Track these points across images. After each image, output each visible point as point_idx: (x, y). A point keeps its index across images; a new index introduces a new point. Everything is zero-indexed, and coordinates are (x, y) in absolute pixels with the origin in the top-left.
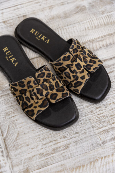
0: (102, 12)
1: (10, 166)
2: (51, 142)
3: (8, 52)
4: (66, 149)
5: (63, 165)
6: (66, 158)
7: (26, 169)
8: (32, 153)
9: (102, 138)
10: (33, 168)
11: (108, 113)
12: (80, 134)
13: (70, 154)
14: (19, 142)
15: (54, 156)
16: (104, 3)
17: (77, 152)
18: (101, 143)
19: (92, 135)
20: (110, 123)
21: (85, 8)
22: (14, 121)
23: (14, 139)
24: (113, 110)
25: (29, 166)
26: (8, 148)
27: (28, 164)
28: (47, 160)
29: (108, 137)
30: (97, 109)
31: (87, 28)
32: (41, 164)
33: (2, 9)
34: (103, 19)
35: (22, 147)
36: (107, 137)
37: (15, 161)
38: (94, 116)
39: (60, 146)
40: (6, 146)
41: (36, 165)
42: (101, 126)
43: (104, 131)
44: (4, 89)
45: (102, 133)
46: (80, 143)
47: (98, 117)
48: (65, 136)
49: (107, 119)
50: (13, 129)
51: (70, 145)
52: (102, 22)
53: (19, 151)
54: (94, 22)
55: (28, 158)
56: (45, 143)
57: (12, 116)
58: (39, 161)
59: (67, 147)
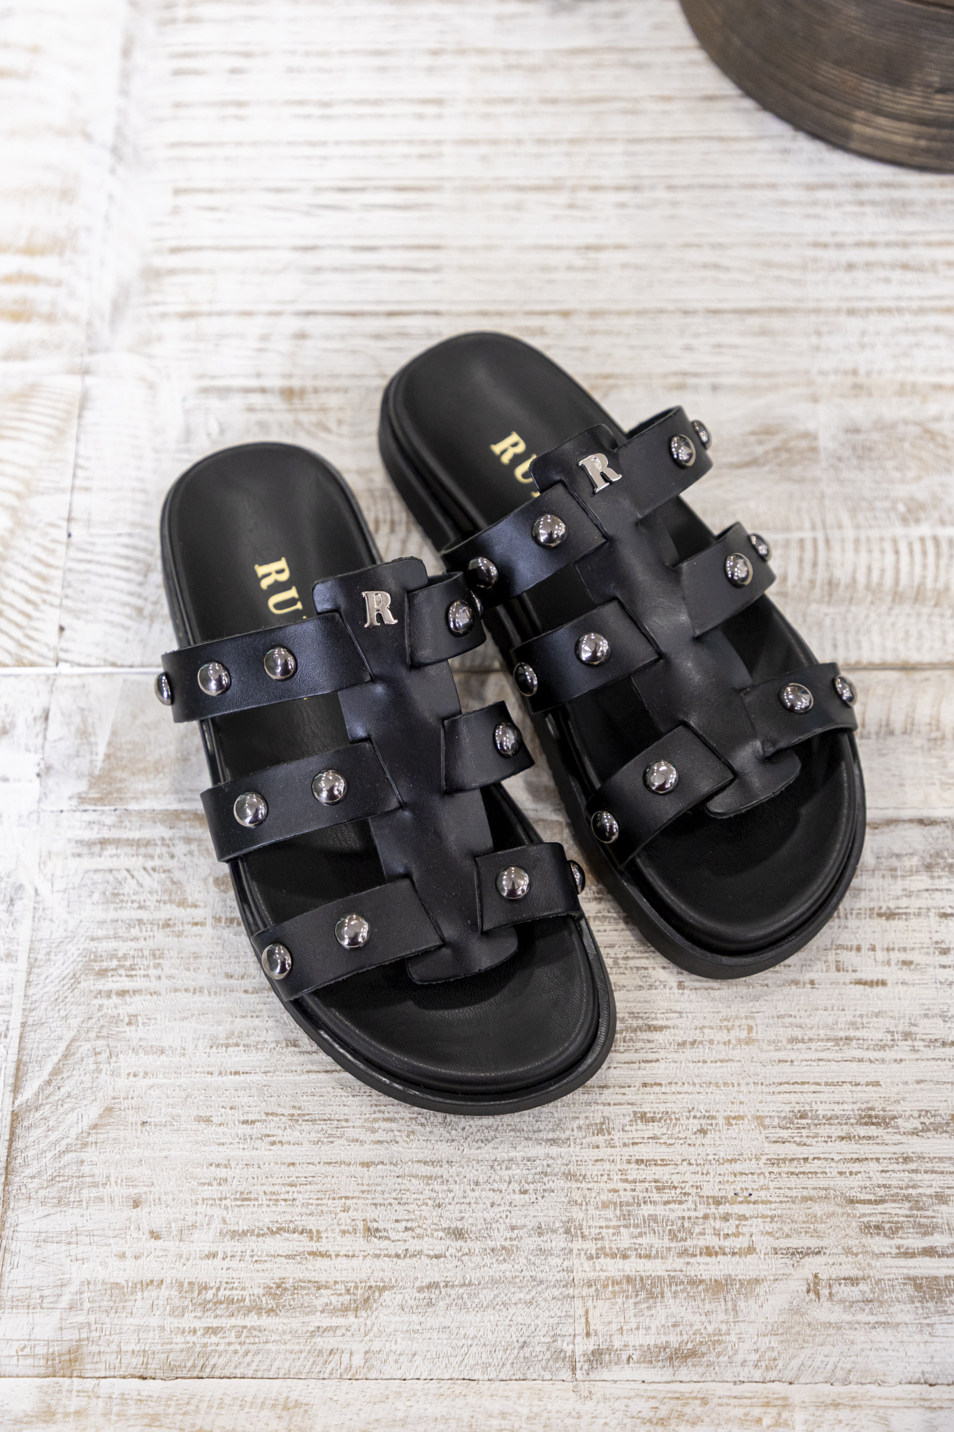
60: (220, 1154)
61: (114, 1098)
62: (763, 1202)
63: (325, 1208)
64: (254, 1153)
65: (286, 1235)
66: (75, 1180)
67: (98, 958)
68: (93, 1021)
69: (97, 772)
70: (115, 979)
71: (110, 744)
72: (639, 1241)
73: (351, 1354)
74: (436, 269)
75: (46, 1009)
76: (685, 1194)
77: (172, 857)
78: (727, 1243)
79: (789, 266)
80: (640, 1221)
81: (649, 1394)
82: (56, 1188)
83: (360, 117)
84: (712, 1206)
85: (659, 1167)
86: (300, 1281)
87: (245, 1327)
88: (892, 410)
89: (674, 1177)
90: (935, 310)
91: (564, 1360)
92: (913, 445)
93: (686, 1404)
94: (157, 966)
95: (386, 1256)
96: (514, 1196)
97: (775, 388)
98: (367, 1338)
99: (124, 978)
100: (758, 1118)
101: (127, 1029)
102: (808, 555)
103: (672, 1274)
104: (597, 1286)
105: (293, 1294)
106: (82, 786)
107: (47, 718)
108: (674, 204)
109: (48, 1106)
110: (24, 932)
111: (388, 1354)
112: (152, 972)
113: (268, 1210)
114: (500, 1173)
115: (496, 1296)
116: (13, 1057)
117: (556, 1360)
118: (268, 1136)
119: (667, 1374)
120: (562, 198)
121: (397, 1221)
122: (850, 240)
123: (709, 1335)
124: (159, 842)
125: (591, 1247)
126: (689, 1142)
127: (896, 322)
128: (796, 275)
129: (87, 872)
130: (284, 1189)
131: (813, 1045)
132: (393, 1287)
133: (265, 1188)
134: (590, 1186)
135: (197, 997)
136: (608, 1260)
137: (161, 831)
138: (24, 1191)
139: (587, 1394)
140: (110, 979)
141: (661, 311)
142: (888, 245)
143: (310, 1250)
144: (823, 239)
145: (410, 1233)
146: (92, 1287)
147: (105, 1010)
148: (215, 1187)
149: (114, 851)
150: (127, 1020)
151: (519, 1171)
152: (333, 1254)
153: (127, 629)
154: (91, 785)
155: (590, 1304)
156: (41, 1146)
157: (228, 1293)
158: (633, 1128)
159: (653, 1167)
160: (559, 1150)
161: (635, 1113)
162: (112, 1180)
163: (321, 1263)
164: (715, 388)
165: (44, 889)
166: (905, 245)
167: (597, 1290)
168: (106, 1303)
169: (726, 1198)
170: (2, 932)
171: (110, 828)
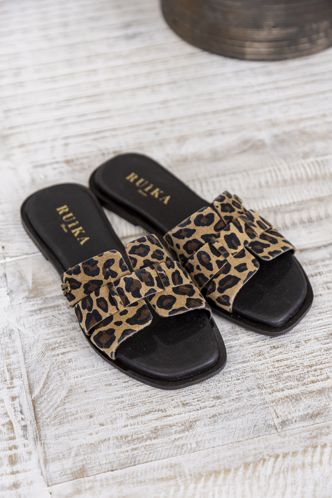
0: (304, 155)
1: (39, 461)
2: (150, 412)
3: (68, 216)
4: (188, 430)
5: (175, 465)
6: (184, 450)
7: (78, 469)
8: (99, 434)
9: (279, 413)
10: (98, 467)
11: (301, 361)
12: (227, 400)
13: (196, 442)
14: (69, 408)
15: (153, 444)
17: (215, 439)
18: (276, 423)
19: (255, 405)
20: (305, 381)
21: (264, 144)
22: (64, 362)
23: (59, 401)
24: (314, 354)
25: (89, 462)
26: (41, 421)
27: (86, 457)
28: (136, 452)
29: (297, 412)
30: (274, 350)
31: (263, 183)
32: (120, 460)
33: (67, 137)
34: (304, 168)
35: (77, 419)
36: (294, 411)
37: (52, 451)
38: (266, 365)
39: (171, 423)
40: (36, 416)
41: (107, 462)
42: (281, 386)
43: (287, 397)
44: (48, 296)
45: (283, 402)
46: (222, 421)
47: (275, 368)
48: (188, 402)
49: (297, 372)
50: (59, 379)
51: (197, 422)
52: (301, 174)
53: (66, 428)
54: (283, 172)
55: (86, 444)
56: (135, 414)
57: (60, 352)
58: (115, 453)
59: (191, 426)
60: (118, 394)
61: (71, 386)
62: (327, 363)
63: (164, 401)
64: (131, 391)
65: (153, 413)
66: (64, 415)
67: (50, 345)
68: (55, 364)
69: (31, 288)
70: (59, 350)
71: (33, 279)
72: (286, 384)
73: (191, 444)
74: (110, 117)
75: (35, 365)
76: (298, 367)
78: (319, 378)
79: (237, 95)
80: (284, 378)
81: (307, 430)
82: (57, 420)
84: (309, 368)
85: (286, 361)
86: (163, 426)
87: (147, 445)
88: (289, 128)
89: (292, 363)
91: (272, 427)
92: (299, 137)
93: (322, 430)
94: (75, 342)
95: (193, 411)
96: (235, 382)
98: (195, 438)
99: (62, 349)
100: (316, 338)
101: (69, 364)
102: (273, 174)
103: (302, 392)
104: (277, 402)
105: (162, 431)
106: (27, 294)
107: (6, 276)
109: (45, 395)
110: (18, 343)
111: (205, 441)
112: (73, 344)
113: (143, 407)
114: (227, 376)
115: (239, 414)
116: (26, 383)
117: (269, 427)
118: (135, 384)
119: (311, 422)
120: (149, 89)
121: (194, 399)
122: (255, 84)
123: (322, 407)
124: (62, 305)
126: (294, 351)
127: (281, 104)
128: (240, 97)
129: (36, 320)
130: (147, 399)
131: (328, 313)
132: (199, 420)
133: (139, 400)
134: (262, 372)
136: (277, 393)
138: (45, 423)
139: (284, 435)
140: (57, 350)
142: (269, 83)
143: (163, 415)
145: (200, 402)
146: (82, 447)
147: (58, 360)
148: (120, 405)
149: (45, 311)
150: (68, 361)
151: (234, 374)
152: (173, 415)
154: (30, 293)
155: (275, 408)
156: (47, 408)
157: (136, 436)
158: (272, 351)
159: (283, 362)
160: (247, 364)
161: (271, 347)
162: (79, 411)
163: (169, 418)
164: (223, 133)
165: (22, 329)
166: (275, 82)
167: (276, 403)
168: (89, 451)
169: (313, 364)
170: (9, 345)
171: (41, 304)
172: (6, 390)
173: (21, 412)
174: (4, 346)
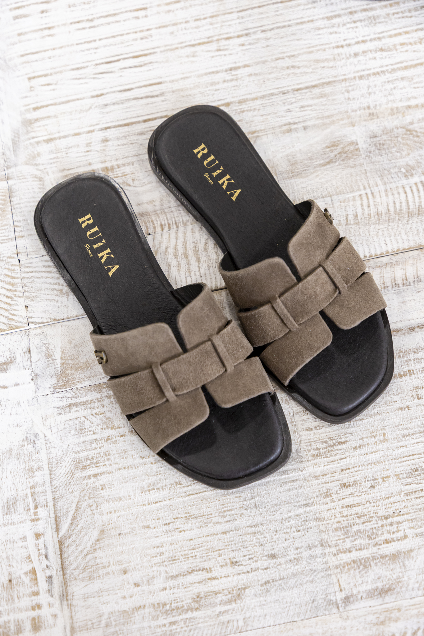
0: (407, 171)
1: (65, 628)
2: (193, 571)
4: (235, 600)
8: (133, 598)
9: (343, 585)
11: (375, 508)
12: (283, 560)
13: (244, 619)
14: (101, 558)
15: (194, 618)
16: (416, 139)
17: (266, 615)
18: (339, 599)
19: (315, 571)
20: (377, 539)
21: (357, 150)
22: (95, 489)
23: (89, 545)
24: (392, 500)
26: (68, 572)
27: (117, 629)
28: (174, 627)
29: (365, 584)
30: (344, 490)
31: (351, 217)
33: (107, 128)
34: (406, 193)
35: (109, 573)
36: (360, 582)
37: (81, 616)
38: (333, 511)
39: (216, 589)
40: (62, 565)
42: (348, 545)
43: (354, 562)
44: (79, 386)
45: (348, 569)
46: (276, 590)
47: (343, 516)
48: (237, 559)
49: (369, 526)
50: (90, 513)
51: (247, 590)
53: (96, 585)
54: (378, 199)
55: (119, 612)
56: (175, 573)
57: (92, 473)
58: (150, 627)
59: (239, 595)
60: (157, 542)
61: (103, 525)
62: (407, 514)
63: (210, 557)
64: (173, 538)
65: (196, 573)
66: (95, 567)
67: (80, 461)
68: (85, 491)
69: (59, 373)
70: (90, 469)
71: (62, 358)
72: (355, 543)
73: (237, 621)
74: (162, 94)
75: (62, 490)
76: (371, 517)
77: (103, 406)
78: (394, 536)
79: (327, 60)
80: (353, 534)
81: (374, 612)
82: (87, 572)
83: (109, 24)
84: (384, 520)
85: (357, 508)
86: (207, 592)
87: (187, 619)
88: (390, 123)
89: (364, 510)
90: (399, 69)
91: (333, 604)
92: (403, 138)
93: (391, 613)
94: (109, 459)
95: (243, 573)
96: (294, 534)
97: (333, 122)
98: (243, 612)
99: (94, 468)
100: (396, 475)
101: (102, 492)
103: (373, 555)
104: (342, 567)
105: (205, 599)
106: (54, 381)
107: (30, 351)
108: (267, 39)
109: (74, 535)
110: (43, 456)
111: (254, 618)
112: (107, 463)
113: (185, 563)
114: (286, 524)
115: (296, 581)
116: (53, 515)
117: (330, 605)
118: (177, 529)
119: (380, 601)
120: (214, 46)
121: (244, 556)
122: (353, 41)
123: (395, 580)
124: (96, 401)
125: (334, 550)
126: (367, 493)
127: (383, 78)
128: (331, 64)
129: (66, 421)
130: (190, 552)
131: (414, 436)
132: (249, 587)
133: (181, 553)
134: (327, 522)
135: (130, 471)
136: (343, 555)
137: (95, 395)
138: (72, 576)
139: (346, 617)
140: (88, 470)
141: (272, 95)
142: (371, 40)
143: (208, 577)
144: (340, 44)
145: (251, 560)
146: (114, 614)
147: (89, 485)
148: (159, 557)
149: (76, 409)
150: (100, 488)
151: (294, 522)
152: (219, 577)
153: (57, 301)
154: (58, 380)
155: (339, 576)
156: (76, 554)
157: (176, 605)
158: (341, 491)
159: (354, 508)
160: (310, 508)
161: (341, 484)
162: (111, 563)
163: (214, 582)
164: (305, 128)
165: (48, 434)
166: (379, 39)
167: (341, 569)
168: (122, 621)
169: (390, 515)
170: (34, 458)
171: (71, 398)
172: (29, 523)
173: (46, 556)
174: (27, 458)
